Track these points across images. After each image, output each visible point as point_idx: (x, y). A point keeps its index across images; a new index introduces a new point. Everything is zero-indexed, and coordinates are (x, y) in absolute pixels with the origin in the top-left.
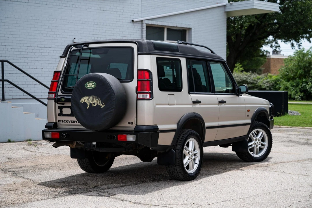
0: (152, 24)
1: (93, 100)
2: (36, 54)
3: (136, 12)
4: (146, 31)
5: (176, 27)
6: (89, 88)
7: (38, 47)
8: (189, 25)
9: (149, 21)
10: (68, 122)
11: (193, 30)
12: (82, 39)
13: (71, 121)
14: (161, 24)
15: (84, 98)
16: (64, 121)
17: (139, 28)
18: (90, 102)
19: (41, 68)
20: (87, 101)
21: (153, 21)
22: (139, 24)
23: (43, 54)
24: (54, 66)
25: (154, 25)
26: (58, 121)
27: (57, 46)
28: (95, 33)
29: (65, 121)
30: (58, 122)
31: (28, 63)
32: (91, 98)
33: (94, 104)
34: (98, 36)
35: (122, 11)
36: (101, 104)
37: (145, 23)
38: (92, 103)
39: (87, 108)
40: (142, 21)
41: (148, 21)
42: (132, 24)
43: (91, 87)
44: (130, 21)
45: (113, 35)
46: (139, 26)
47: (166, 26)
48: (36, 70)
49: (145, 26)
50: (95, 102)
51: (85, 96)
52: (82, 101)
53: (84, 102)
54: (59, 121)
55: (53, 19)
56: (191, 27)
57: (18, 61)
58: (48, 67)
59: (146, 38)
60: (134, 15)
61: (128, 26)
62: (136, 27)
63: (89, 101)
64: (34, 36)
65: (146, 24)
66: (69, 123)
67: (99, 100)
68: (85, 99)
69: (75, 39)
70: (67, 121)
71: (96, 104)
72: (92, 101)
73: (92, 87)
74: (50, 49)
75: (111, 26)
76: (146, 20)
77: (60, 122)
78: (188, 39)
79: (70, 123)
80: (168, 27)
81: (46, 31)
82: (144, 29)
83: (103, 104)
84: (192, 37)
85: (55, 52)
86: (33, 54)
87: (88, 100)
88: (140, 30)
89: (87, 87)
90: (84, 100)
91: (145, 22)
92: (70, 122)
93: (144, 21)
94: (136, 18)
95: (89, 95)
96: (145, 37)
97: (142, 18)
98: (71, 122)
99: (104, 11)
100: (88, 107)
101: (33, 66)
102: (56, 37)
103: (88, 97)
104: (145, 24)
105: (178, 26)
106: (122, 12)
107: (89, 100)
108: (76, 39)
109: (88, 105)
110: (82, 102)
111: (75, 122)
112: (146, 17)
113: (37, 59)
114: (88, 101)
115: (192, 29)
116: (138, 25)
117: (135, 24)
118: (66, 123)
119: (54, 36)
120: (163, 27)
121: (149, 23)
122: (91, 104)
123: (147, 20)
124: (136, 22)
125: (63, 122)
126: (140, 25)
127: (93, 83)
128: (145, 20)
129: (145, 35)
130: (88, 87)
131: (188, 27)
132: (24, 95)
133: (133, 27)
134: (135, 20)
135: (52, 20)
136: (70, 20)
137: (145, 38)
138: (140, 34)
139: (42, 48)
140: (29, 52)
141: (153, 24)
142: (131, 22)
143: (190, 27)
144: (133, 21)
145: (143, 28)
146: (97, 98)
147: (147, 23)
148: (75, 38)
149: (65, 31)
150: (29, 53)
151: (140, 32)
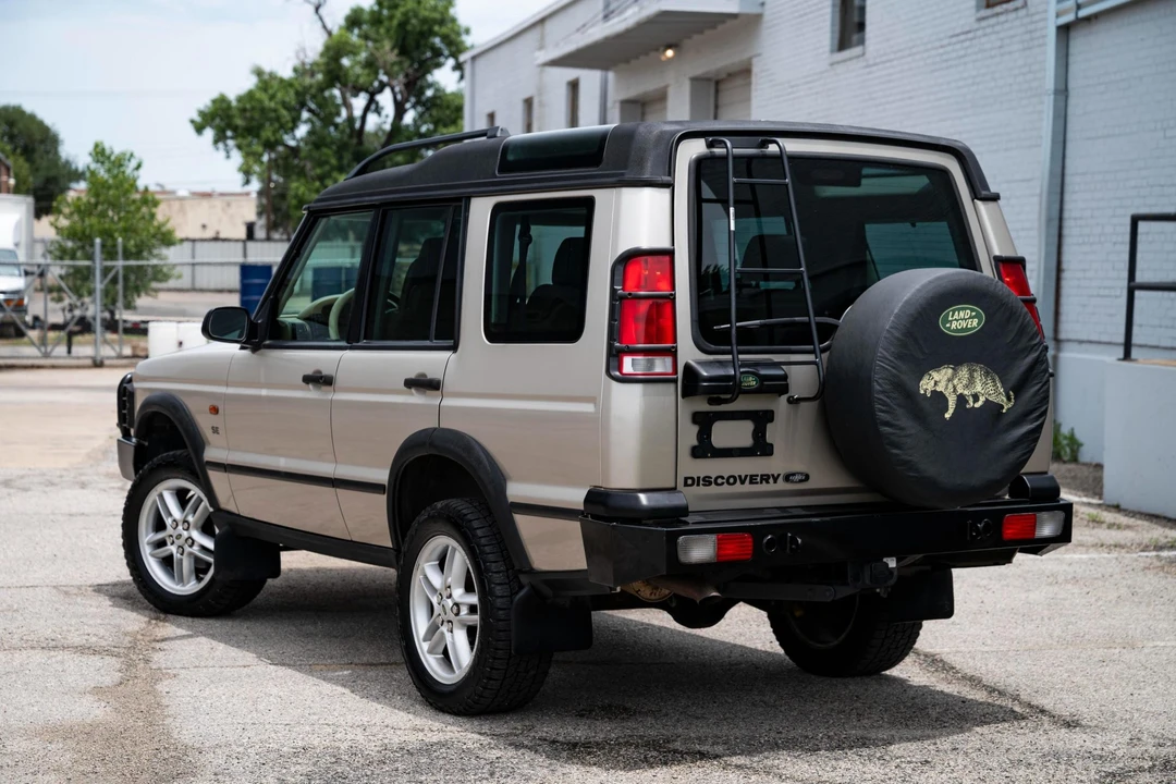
1: (971, 380)
6: (954, 331)
10: (735, 482)
13: (751, 476)
15: (936, 375)
16: (717, 478)
18: (960, 391)
20: (946, 388)
26: (686, 479)
29: (720, 481)
30: (686, 485)
32: (964, 372)
33: (976, 397)
36: (1005, 399)
38: (966, 392)
39: (947, 416)
43: (962, 330)
50: (979, 388)
51: (937, 366)
52: (926, 385)
53: (934, 392)
54: (690, 482)
63: (955, 387)
66: (738, 488)
67: (994, 381)
68: (937, 381)
70: (732, 480)
71: (982, 399)
72: (966, 387)
73: (967, 329)
77: (692, 485)
79: (747, 487)
83: (1009, 399)
87: (949, 380)
89: (949, 329)
90: (933, 382)
92: (743, 482)
95: (956, 362)
98: (751, 483)
100: (951, 411)
103: (950, 371)
107: (955, 382)
109: (950, 403)
110: (925, 390)
111: (771, 480)
114: (950, 386)
118: (726, 489)
122: (961, 399)
125: (710, 483)
127: (972, 310)
130: (953, 326)
146: (987, 374)
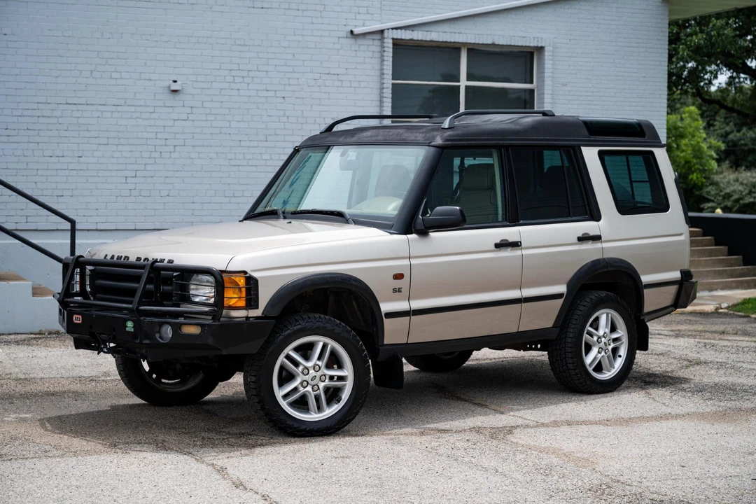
0: (411, 40)
2: (61, 120)
3: (363, 10)
4: (393, 57)
5: (493, 45)
7: (67, 104)
8: (534, 38)
9: (403, 31)
11: (547, 54)
12: (196, 81)
14: (441, 40)
17: (373, 52)
19: (77, 154)
21: (416, 32)
22: (373, 39)
23: (81, 121)
24: (113, 151)
25: (418, 40)
27: (123, 101)
28: (236, 67)
31: (38, 143)
34: (245, 74)
35: (321, 8)
37: (391, 37)
40: (382, 32)
41: (399, 31)
42: (352, 41)
44: (344, 34)
45: (290, 69)
46: (373, 45)
47: (465, 44)
48: (62, 159)
49: (391, 45)
55: (111, 33)
56: (543, 45)
57: (11, 139)
58: (96, 154)
59: (393, 75)
60: (358, 16)
61: (338, 46)
62: (363, 48)
64: (56, 77)
65: (393, 39)
69: (175, 82)
74: (100, 108)
75: (285, 48)
76: (393, 29)
78: (538, 78)
80: (470, 47)
81: (91, 64)
82: (385, 54)
84: (546, 70)
85: (115, 115)
86: (55, 120)
88: (378, 55)
91: (390, 35)
93: (386, 31)
94: (364, 26)
96: (390, 72)
97: (381, 24)
99: (264, 9)
101: (53, 150)
102: (121, 78)
104: (391, 41)
105: (497, 43)
106: (321, 11)
108: (179, 82)
112: (395, 21)
113: (63, 134)
115: (546, 48)
116: (371, 42)
117: (360, 41)
119: (115, 75)
120: (456, 46)
121: (403, 38)
123: (396, 29)
124: (364, 35)
126: (378, 43)
128: (390, 30)
129: (390, 68)
131: (533, 44)
132: (27, 222)
133: (354, 48)
134: (357, 31)
135: (110, 36)
136: (161, 35)
137: (391, 77)
138: (377, 67)
139: (80, 107)
140: (43, 117)
141: (415, 38)
142: (349, 35)
143: (540, 45)
144: (352, 32)
145: (384, 51)
147: (395, 37)
148: (175, 80)
149: (145, 64)
150: (41, 120)
151: (376, 61)
